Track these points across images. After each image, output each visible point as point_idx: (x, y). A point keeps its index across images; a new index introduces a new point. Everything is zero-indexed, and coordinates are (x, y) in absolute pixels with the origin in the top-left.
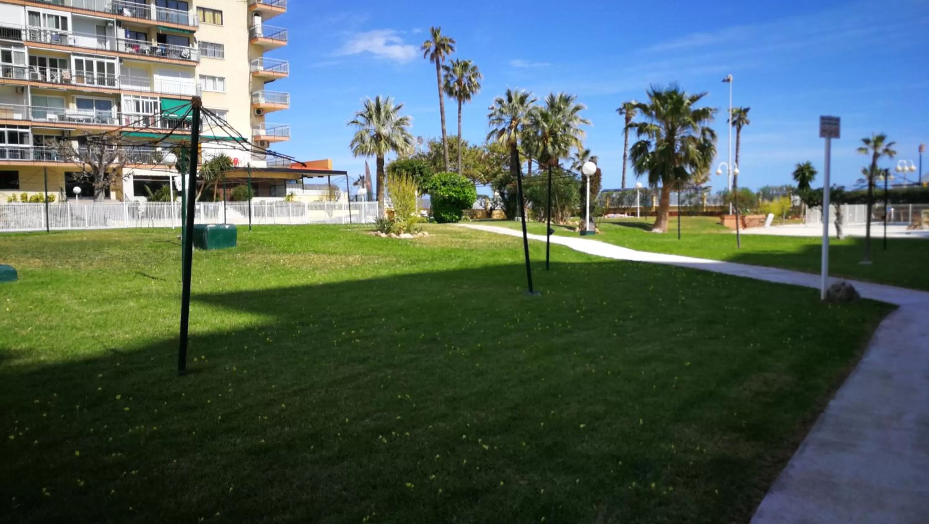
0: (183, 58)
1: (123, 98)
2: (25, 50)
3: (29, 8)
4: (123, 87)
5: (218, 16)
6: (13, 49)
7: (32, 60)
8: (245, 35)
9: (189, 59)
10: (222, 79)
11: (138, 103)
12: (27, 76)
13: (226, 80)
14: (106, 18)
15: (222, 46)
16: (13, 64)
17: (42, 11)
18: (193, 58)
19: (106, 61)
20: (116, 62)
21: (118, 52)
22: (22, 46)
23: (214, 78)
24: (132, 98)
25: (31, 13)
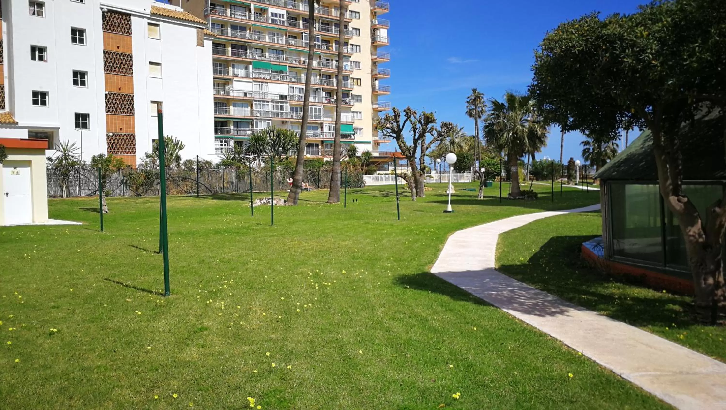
0: (347, 104)
1: (324, 125)
2: (288, 105)
3: (290, 85)
4: (325, 119)
5: (359, 81)
6: (284, 104)
7: (292, 109)
8: (370, 90)
9: (350, 104)
10: (360, 113)
11: (330, 127)
12: (289, 117)
13: (363, 113)
14: (316, 87)
15: (360, 96)
16: (284, 111)
17: (295, 86)
18: (352, 104)
19: (318, 107)
20: (322, 108)
21: (323, 103)
22: (287, 103)
23: (357, 112)
24: (328, 125)
25: (291, 87)
